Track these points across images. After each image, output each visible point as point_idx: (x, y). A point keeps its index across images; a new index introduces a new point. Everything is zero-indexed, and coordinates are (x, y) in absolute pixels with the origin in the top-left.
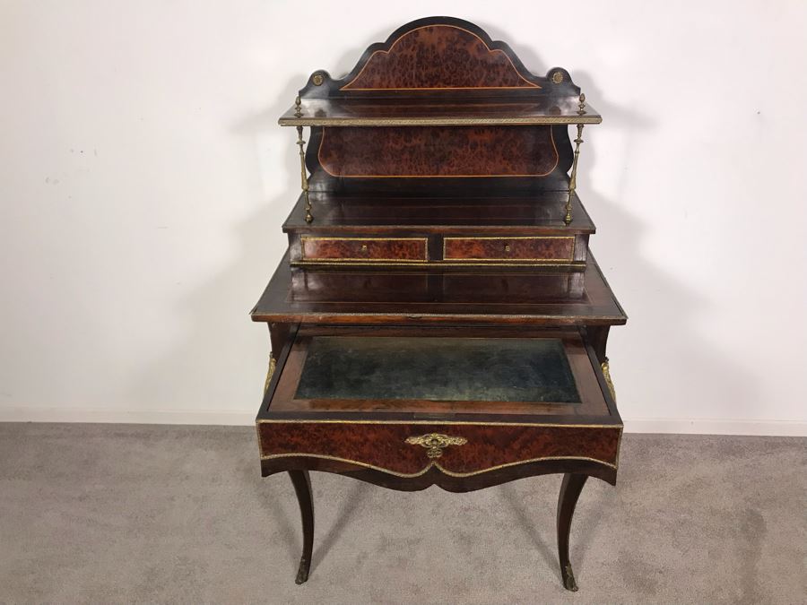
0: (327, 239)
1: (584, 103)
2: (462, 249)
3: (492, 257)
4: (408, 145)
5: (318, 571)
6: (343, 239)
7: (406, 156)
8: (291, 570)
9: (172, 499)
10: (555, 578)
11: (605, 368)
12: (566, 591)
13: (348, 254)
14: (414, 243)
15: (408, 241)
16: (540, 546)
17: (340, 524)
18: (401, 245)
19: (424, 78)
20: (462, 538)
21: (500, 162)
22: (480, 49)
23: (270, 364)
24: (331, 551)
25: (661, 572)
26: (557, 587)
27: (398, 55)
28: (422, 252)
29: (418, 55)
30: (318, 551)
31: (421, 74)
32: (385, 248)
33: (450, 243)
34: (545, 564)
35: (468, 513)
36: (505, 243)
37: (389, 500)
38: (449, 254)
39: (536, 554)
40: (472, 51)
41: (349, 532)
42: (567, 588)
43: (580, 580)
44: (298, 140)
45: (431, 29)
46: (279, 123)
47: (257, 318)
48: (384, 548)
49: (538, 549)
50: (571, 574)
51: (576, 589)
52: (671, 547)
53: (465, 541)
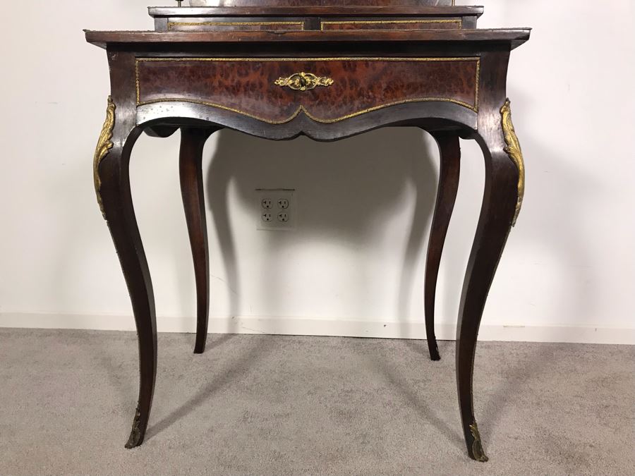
10: (459, 450)
12: (473, 462)
16: (438, 423)
20: (341, 413)
25: (591, 446)
26: (459, 458)
35: (350, 394)
37: (259, 383)
39: (430, 429)
41: (204, 407)
42: (473, 458)
43: (489, 451)
47: (92, 37)
48: (245, 419)
49: (434, 424)
50: (479, 437)
51: (486, 460)
52: (598, 426)
53: (345, 416)
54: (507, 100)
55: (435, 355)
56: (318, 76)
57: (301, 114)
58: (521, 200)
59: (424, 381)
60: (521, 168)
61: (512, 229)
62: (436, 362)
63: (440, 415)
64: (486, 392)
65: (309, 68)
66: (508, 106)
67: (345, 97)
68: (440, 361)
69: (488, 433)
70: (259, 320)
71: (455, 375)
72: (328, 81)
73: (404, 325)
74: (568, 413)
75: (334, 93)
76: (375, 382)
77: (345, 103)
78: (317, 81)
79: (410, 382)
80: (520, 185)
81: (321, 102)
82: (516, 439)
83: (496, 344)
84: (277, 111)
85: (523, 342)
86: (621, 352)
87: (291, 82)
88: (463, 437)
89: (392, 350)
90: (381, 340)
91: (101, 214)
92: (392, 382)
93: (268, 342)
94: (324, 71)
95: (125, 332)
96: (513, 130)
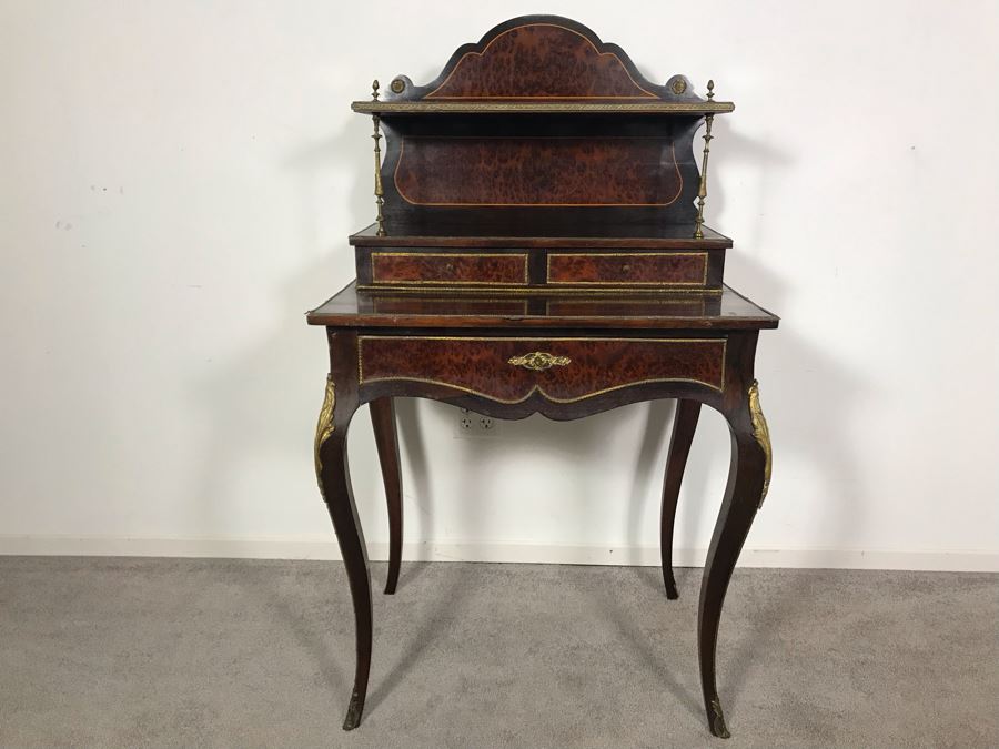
0: (404, 254)
1: (713, 91)
2: (569, 269)
3: (607, 280)
4: (503, 166)
5: (375, 716)
6: (424, 255)
7: (501, 179)
8: (339, 714)
9: (179, 636)
10: (699, 724)
11: (754, 395)
12: (714, 739)
13: (429, 274)
14: (511, 261)
15: (504, 258)
16: (676, 689)
17: (405, 665)
18: (495, 264)
19: (521, 84)
20: (569, 679)
21: (614, 189)
22: (588, 52)
23: (327, 390)
24: (393, 693)
25: (840, 716)
26: (701, 734)
27: (493, 58)
28: (521, 272)
29: (516, 58)
30: (374, 694)
31: (519, 80)
32: (476, 268)
33: (555, 261)
34: (682, 707)
35: (577, 652)
36: (624, 261)
37: (470, 639)
38: (554, 276)
39: (669, 697)
40: (580, 55)
41: (414, 675)
42: (715, 735)
43: (731, 725)
44: (373, 133)
45: (532, 29)
46: (352, 107)
47: (314, 319)
48: (464, 690)
49: (672, 691)
50: (721, 713)
51: (728, 736)
52: (851, 689)
53: (574, 682)
54: (755, 381)
55: (672, 593)
56: (554, 355)
57: (537, 393)
58: (768, 484)
59: (660, 631)
60: (768, 453)
61: (758, 511)
62: (673, 601)
63: (680, 678)
64: (731, 645)
65: (544, 347)
66: (756, 387)
67: (584, 376)
68: (679, 600)
69: (731, 703)
70: (458, 545)
71: (696, 621)
72: (565, 361)
73: (635, 550)
74: (819, 672)
75: (571, 371)
76: (602, 634)
77: (583, 382)
78: (553, 361)
79: (645, 632)
80: (767, 470)
81: (557, 381)
82: (761, 708)
83: (744, 572)
84: (511, 390)
85: (777, 569)
86: (890, 582)
87: (525, 361)
88: (703, 707)
89: (621, 583)
90: (606, 569)
91: (321, 497)
92: (625, 634)
93: (471, 574)
94: (560, 350)
95: (292, 561)
96: (761, 413)
